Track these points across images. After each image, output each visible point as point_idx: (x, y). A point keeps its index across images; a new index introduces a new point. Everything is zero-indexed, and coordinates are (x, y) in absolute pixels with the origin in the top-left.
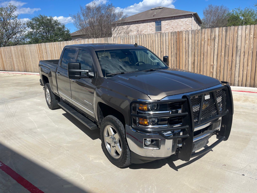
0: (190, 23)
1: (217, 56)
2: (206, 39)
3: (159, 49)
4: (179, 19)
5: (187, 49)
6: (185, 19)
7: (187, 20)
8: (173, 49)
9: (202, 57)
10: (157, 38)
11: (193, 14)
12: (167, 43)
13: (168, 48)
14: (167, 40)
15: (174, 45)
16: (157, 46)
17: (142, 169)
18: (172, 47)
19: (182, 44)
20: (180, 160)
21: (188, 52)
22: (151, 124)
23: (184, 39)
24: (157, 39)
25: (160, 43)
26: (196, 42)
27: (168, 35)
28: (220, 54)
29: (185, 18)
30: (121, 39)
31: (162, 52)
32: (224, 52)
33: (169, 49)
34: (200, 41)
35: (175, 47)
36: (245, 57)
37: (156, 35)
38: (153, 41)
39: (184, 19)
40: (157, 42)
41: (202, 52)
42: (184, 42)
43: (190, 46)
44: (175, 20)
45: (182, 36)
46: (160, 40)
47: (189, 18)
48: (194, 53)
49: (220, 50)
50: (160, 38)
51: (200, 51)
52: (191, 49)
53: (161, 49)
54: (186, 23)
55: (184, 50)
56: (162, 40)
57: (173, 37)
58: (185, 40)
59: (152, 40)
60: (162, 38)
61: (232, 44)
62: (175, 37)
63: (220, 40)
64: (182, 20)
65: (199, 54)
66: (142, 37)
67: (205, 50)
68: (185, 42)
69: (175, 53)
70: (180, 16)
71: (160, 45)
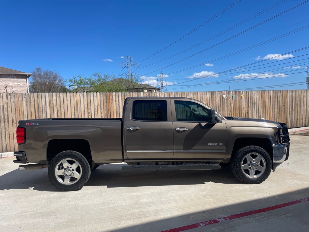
0: (25, 84)
3: (86, 110)
4: (9, 79)
5: (118, 109)
6: (17, 79)
7: (20, 81)
8: (102, 111)
10: (83, 98)
11: (27, 75)
12: (96, 103)
13: (97, 108)
14: (96, 101)
15: (103, 105)
18: (102, 107)
19: (112, 105)
23: (114, 100)
25: (87, 104)
27: (96, 95)
29: (17, 78)
30: (24, 97)
31: (90, 113)
33: (98, 109)
35: (105, 109)
38: (77, 101)
39: (15, 79)
40: (83, 102)
42: (114, 103)
43: (121, 107)
44: (3, 79)
46: (86, 100)
47: (23, 79)
50: (86, 98)
53: (88, 110)
54: (19, 84)
56: (89, 100)
57: (102, 98)
58: (116, 101)
59: (76, 99)
62: (105, 98)
64: (12, 79)
68: (116, 103)
69: (105, 114)
70: (9, 75)
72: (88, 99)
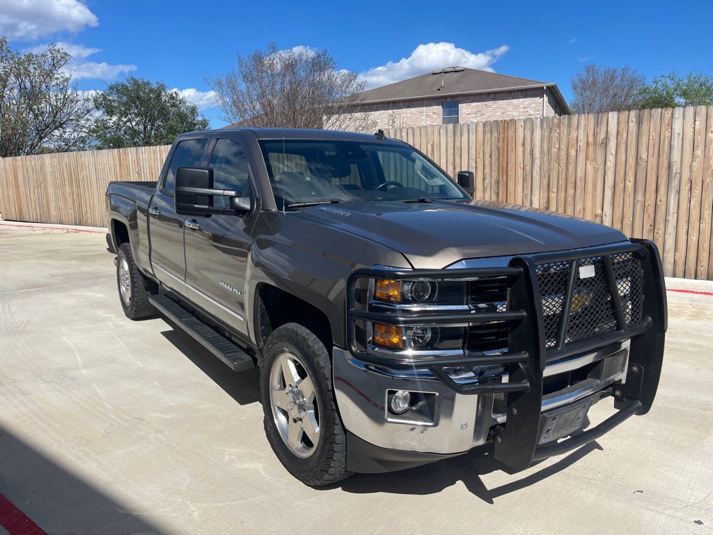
0: (539, 111)
1: (614, 192)
2: (582, 144)
3: (450, 168)
4: (509, 101)
5: (528, 168)
6: (524, 99)
7: (530, 104)
8: (487, 170)
9: (571, 191)
10: (445, 139)
11: (545, 88)
12: (473, 151)
13: (474, 165)
14: (473, 145)
15: (491, 157)
16: (445, 160)
17: (381, 493)
18: (487, 162)
19: (513, 155)
20: (500, 471)
21: (530, 177)
22: (410, 346)
23: (520, 142)
24: (443, 141)
25: (453, 153)
26: (554, 150)
27: (474, 130)
28: (622, 186)
29: (525, 97)
32: (632, 180)
33: (476, 168)
34: (563, 147)
35: (493, 166)
36: (693, 194)
37: (442, 131)
38: (432, 146)
39: (521, 100)
40: (445, 149)
41: (571, 179)
42: (520, 149)
43: (537, 162)
44: (498, 102)
45: (514, 135)
46: (452, 144)
47: (536, 99)
48: (547, 181)
49: (622, 173)
50: (452, 139)
51: (564, 175)
52: (538, 169)
54: (527, 111)
55: (520, 172)
56: (458, 144)
57: (488, 135)
58: (524, 144)
59: (431, 143)
60: (459, 139)
61: (656, 156)
62: (496, 135)
63: (623, 147)
64: (515, 101)
65: (562, 183)
66: (403, 134)
67: (580, 174)
68: (524, 151)
69: (493, 180)
70: (510, 92)
71: (452, 158)
72: (456, 139)
